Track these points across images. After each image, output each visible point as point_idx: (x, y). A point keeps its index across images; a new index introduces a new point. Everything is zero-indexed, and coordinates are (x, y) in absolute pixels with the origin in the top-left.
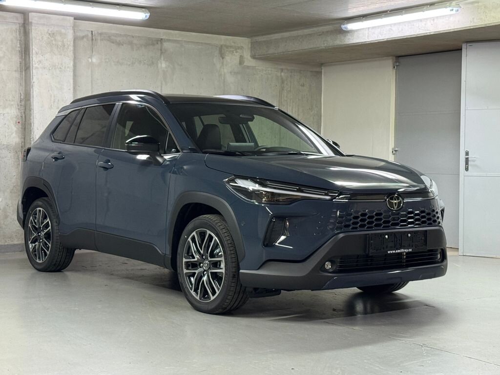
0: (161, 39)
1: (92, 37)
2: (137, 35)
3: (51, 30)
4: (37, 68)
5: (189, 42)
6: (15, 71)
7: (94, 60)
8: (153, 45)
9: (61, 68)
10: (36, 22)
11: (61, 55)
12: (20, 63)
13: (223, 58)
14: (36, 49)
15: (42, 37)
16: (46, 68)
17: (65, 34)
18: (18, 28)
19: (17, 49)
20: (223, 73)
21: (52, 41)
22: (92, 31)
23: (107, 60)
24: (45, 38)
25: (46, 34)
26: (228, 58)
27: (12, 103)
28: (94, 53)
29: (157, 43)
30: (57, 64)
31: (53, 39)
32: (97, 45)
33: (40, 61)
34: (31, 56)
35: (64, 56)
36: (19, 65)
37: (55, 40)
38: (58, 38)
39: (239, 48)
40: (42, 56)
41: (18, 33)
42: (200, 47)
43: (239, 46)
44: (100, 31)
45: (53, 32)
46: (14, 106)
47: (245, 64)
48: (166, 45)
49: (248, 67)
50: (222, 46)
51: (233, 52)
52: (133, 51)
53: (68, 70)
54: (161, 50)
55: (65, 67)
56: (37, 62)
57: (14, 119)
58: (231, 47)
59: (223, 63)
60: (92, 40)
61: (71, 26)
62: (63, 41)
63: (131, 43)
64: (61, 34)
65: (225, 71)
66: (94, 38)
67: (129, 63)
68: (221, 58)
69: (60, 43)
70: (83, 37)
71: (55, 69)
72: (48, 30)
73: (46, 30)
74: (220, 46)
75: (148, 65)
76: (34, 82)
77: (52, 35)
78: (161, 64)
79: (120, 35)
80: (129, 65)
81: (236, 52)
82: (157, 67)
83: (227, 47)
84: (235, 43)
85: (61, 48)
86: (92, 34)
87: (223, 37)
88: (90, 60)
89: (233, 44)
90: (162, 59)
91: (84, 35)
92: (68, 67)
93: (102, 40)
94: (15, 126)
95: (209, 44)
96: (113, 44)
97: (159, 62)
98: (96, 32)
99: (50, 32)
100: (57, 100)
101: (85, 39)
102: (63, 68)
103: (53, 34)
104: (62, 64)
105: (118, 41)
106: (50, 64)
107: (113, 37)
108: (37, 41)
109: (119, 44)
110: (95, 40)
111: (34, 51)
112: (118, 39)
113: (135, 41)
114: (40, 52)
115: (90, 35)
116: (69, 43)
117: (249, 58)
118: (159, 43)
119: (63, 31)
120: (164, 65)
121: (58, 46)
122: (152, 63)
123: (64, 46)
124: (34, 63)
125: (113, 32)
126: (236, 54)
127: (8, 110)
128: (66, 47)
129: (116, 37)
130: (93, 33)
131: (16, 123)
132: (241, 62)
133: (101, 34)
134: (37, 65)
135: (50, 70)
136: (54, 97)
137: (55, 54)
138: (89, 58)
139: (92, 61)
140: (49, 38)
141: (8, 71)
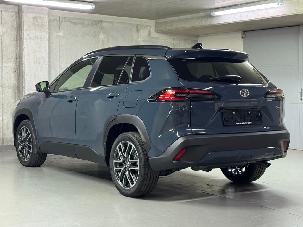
0: (101, 21)
1: (59, 19)
2: (86, 18)
3: (35, 15)
4: (26, 39)
5: (117, 22)
6: (13, 40)
7: (61, 34)
8: (96, 24)
9: (41, 39)
10: (25, 11)
11: (41, 30)
12: (16, 36)
13: (138, 32)
14: (25, 27)
15: (30, 20)
16: (32, 38)
17: (43, 18)
18: (15, 14)
19: (15, 27)
20: (138, 41)
21: (35, 22)
22: (59, 16)
23: (68, 34)
24: (31, 20)
25: (32, 18)
26: (141, 32)
27: (12, 60)
28: (60, 30)
29: (99, 23)
30: (38, 37)
31: (36, 21)
32: (62, 25)
33: (28, 35)
34: (23, 31)
35: (43, 31)
36: (16, 37)
37: (37, 21)
38: (39, 20)
39: (148, 26)
40: (30, 31)
41: (15, 18)
42: (124, 25)
43: (148, 24)
44: (64, 16)
45: (36, 17)
46: (13, 62)
47: (151, 36)
48: (104, 24)
49: (154, 38)
50: (137, 25)
51: (144, 28)
52: (84, 28)
53: (45, 40)
54: (101, 27)
55: (43, 38)
57: (13, 70)
58: (143, 25)
59: (138, 35)
60: (60, 21)
61: (47, 13)
62: (42, 22)
63: (83, 23)
64: (40, 18)
65: (140, 40)
66: (60, 20)
67: (81, 36)
68: (137, 32)
69: (40, 24)
70: (54, 20)
71: (37, 39)
72: (33, 16)
73: (32, 16)
74: (136, 25)
75: (93, 36)
76: (25, 47)
77: (35, 18)
78: (101, 36)
79: (76, 18)
80: (82, 37)
81: (147, 28)
82: (99, 38)
83: (141, 25)
84: (145, 23)
86: (59, 18)
87: (138, 19)
88: (58, 34)
89: (144, 24)
90: (102, 33)
91: (54, 18)
92: (45, 38)
93: (65, 21)
94: (13, 74)
95: (130, 24)
96: (72, 24)
97: (100, 35)
98: (62, 17)
99: (34, 17)
100: (38, 58)
101: (55, 21)
102: (42, 39)
103: (36, 18)
104: (41, 36)
105: (75, 22)
106: (34, 36)
107: (72, 20)
108: (26, 22)
109: (76, 24)
110: (61, 21)
111: (24, 29)
112: (75, 21)
113: (85, 22)
114: (28, 29)
115: (58, 18)
116: (45, 24)
117: (154, 32)
118: (100, 23)
119: (42, 16)
120: (102, 37)
121: (39, 25)
122: (96, 36)
123: (43, 25)
124: (24, 36)
125: (72, 16)
126: (146, 29)
127: (9, 64)
128: (44, 26)
129: (74, 19)
130: (60, 17)
131: (14, 72)
132: (149, 35)
133: (65, 18)
134: (26, 37)
135: (34, 40)
136: (37, 56)
137: (37, 30)
138: (57, 32)
139: (59, 34)
140: (33, 20)
141: (9, 40)
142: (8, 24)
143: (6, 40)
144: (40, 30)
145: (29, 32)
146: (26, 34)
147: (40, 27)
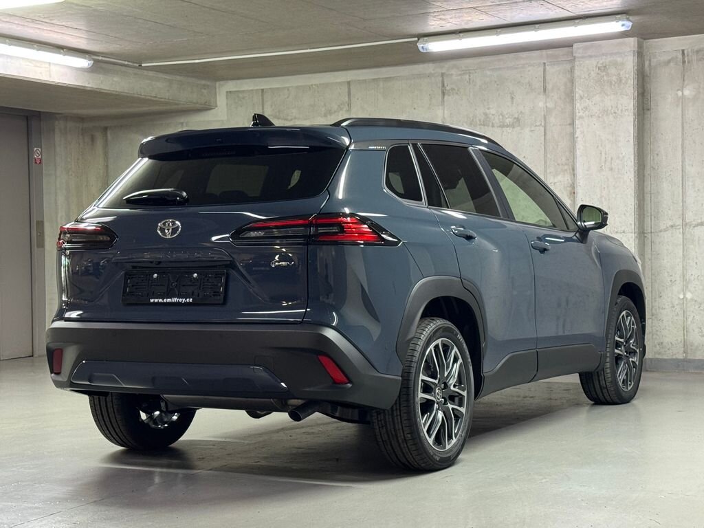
1: (684, 58)
3: (601, 62)
4: (581, 117)
7: (687, 92)
9: (615, 113)
10: (580, 55)
11: (616, 94)
14: (580, 92)
15: (589, 74)
16: (594, 115)
17: (622, 64)
21: (603, 76)
22: (683, 51)
24: (593, 75)
25: (594, 69)
27: (566, 167)
28: (686, 82)
30: (610, 108)
31: (604, 73)
32: (690, 70)
33: (586, 108)
34: (574, 102)
35: (621, 94)
37: (608, 75)
38: (613, 71)
40: (589, 99)
44: (696, 48)
45: (604, 65)
46: (568, 171)
53: (627, 113)
55: (622, 110)
56: (582, 109)
57: (569, 189)
60: (684, 62)
61: (630, 51)
62: (619, 75)
64: (615, 64)
66: (686, 59)
69: (614, 78)
70: (669, 62)
71: (607, 115)
72: (598, 63)
73: (595, 64)
77: (603, 68)
85: (616, 85)
86: (683, 54)
88: (680, 93)
91: (670, 58)
92: (627, 110)
93: (699, 60)
94: (569, 198)
98: (690, 50)
99: (600, 66)
100: (610, 159)
101: (672, 64)
102: (619, 112)
103: (605, 67)
104: (617, 107)
106: (599, 110)
108: (582, 80)
110: (689, 62)
111: (577, 95)
114: (586, 95)
115: (680, 56)
116: (627, 76)
119: (619, 60)
121: (611, 83)
123: (621, 81)
124: (577, 111)
127: (560, 178)
128: (623, 82)
130: (686, 52)
131: (571, 194)
133: (698, 52)
134: (581, 114)
135: (599, 117)
136: (606, 154)
137: (607, 95)
138: (678, 90)
139: (683, 94)
140: (598, 74)
141: (560, 125)
142: (559, 89)
143: (553, 125)
144: (614, 94)
145: (587, 101)
146: (580, 108)
147: (614, 85)
